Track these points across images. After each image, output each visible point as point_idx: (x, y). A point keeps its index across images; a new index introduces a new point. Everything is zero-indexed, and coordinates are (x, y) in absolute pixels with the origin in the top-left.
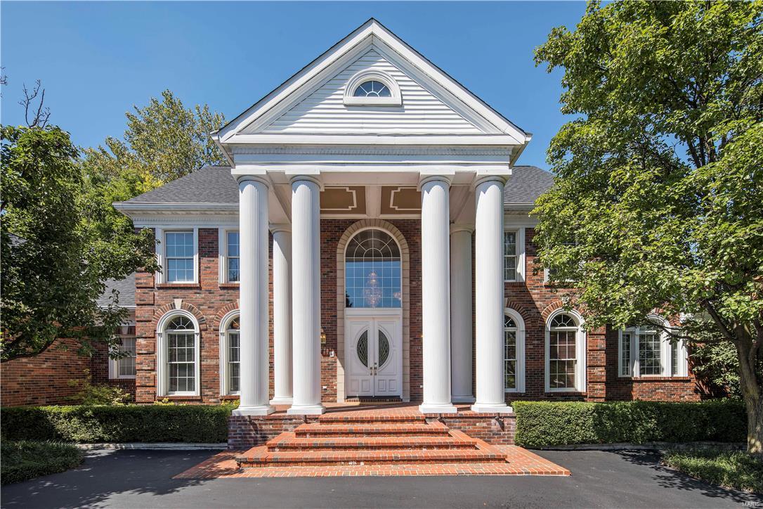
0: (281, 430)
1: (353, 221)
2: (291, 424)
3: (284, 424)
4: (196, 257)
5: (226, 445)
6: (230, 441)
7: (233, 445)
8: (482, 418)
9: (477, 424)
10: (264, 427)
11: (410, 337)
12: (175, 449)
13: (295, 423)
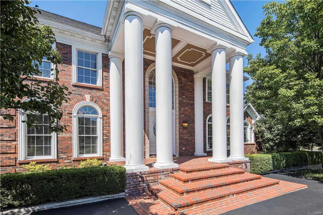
5: (124, 193)
6: (126, 191)
7: (128, 193)
8: (240, 163)
9: (239, 166)
10: (148, 178)
11: (179, 124)
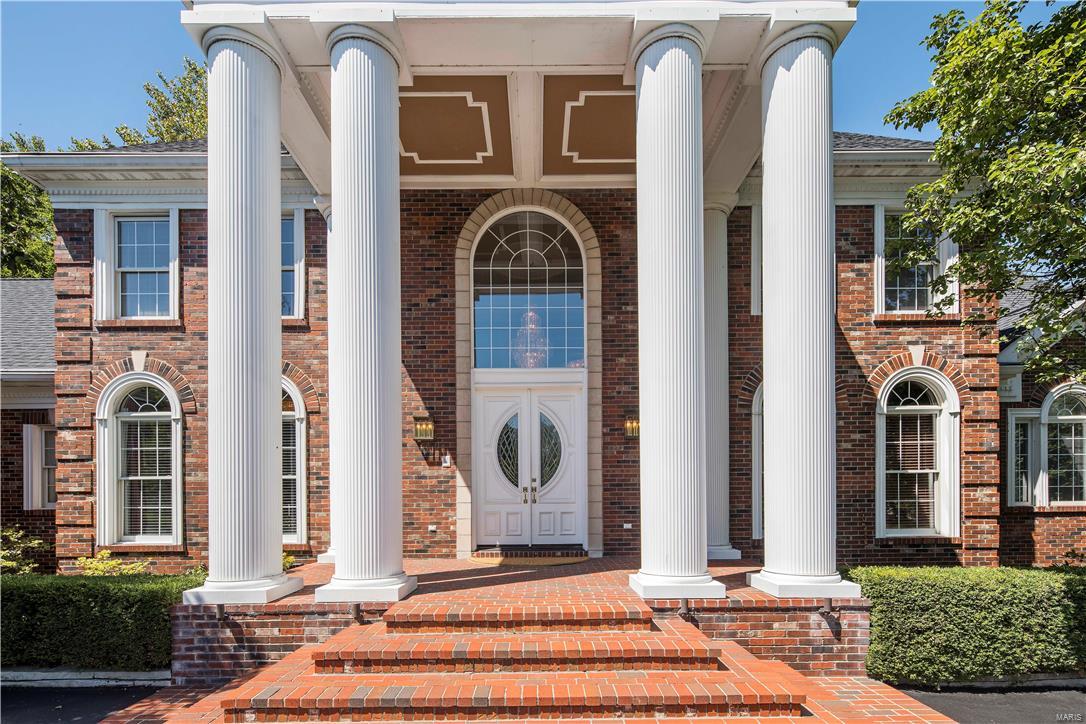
0: (301, 639)
1: (487, 194)
2: (323, 624)
3: (308, 624)
4: (174, 267)
5: (167, 674)
6: (177, 666)
7: (184, 675)
8: (787, 610)
9: (776, 625)
10: (259, 632)
11: (604, 426)
12: (46, 684)
13: (334, 623)
